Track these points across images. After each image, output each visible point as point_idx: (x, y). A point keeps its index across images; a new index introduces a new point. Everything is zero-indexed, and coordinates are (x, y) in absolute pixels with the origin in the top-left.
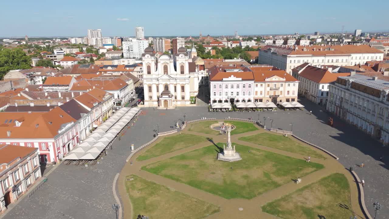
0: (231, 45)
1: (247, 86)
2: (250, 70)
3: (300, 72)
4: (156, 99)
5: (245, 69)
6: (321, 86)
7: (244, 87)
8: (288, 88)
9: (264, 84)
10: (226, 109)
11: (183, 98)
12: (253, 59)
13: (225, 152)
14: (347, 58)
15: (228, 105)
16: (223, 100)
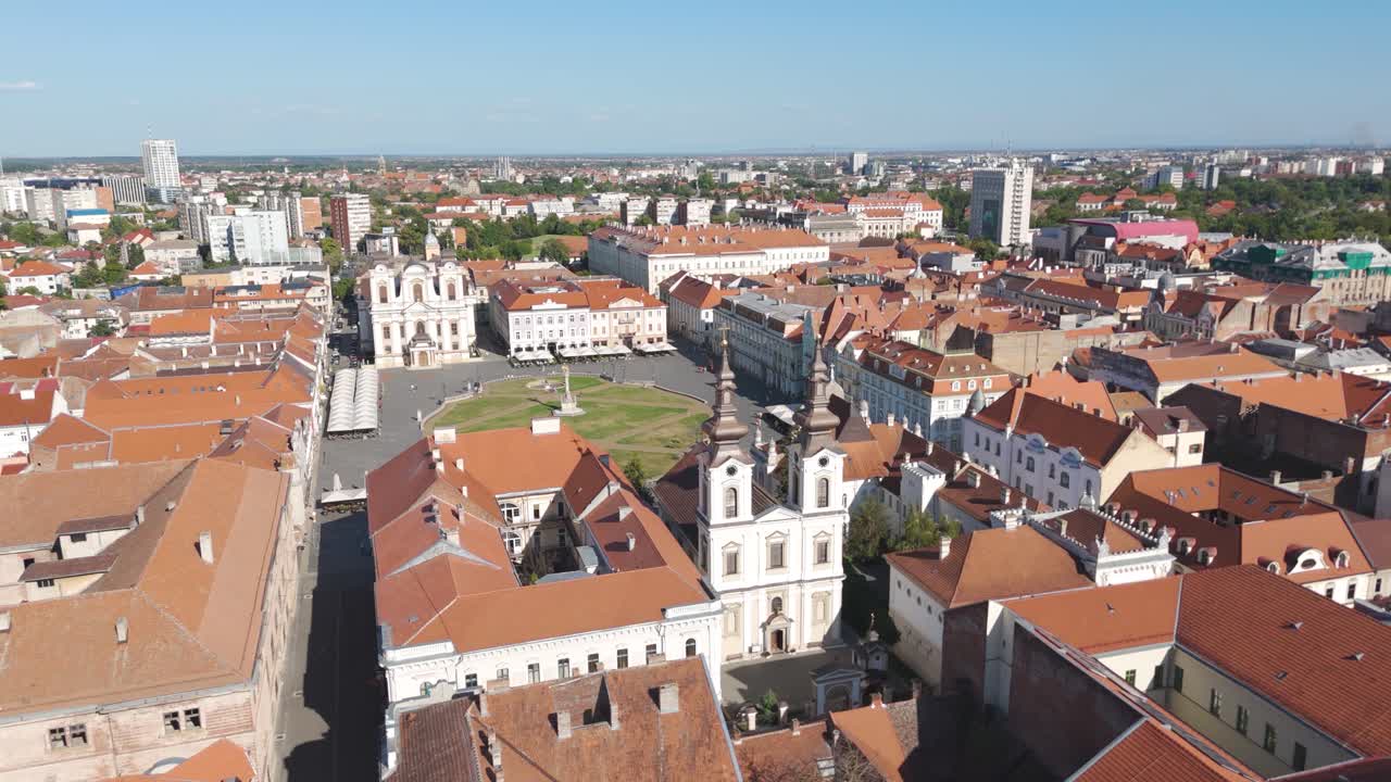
0: (504, 211)
1: (577, 319)
2: (580, 290)
3: (672, 289)
4: (400, 351)
5: (570, 287)
6: (703, 313)
7: (572, 320)
8: (648, 320)
9: (607, 314)
10: (543, 361)
11: (456, 347)
12: (575, 258)
13: (563, 406)
14: (759, 258)
15: (546, 355)
16: (535, 346)
